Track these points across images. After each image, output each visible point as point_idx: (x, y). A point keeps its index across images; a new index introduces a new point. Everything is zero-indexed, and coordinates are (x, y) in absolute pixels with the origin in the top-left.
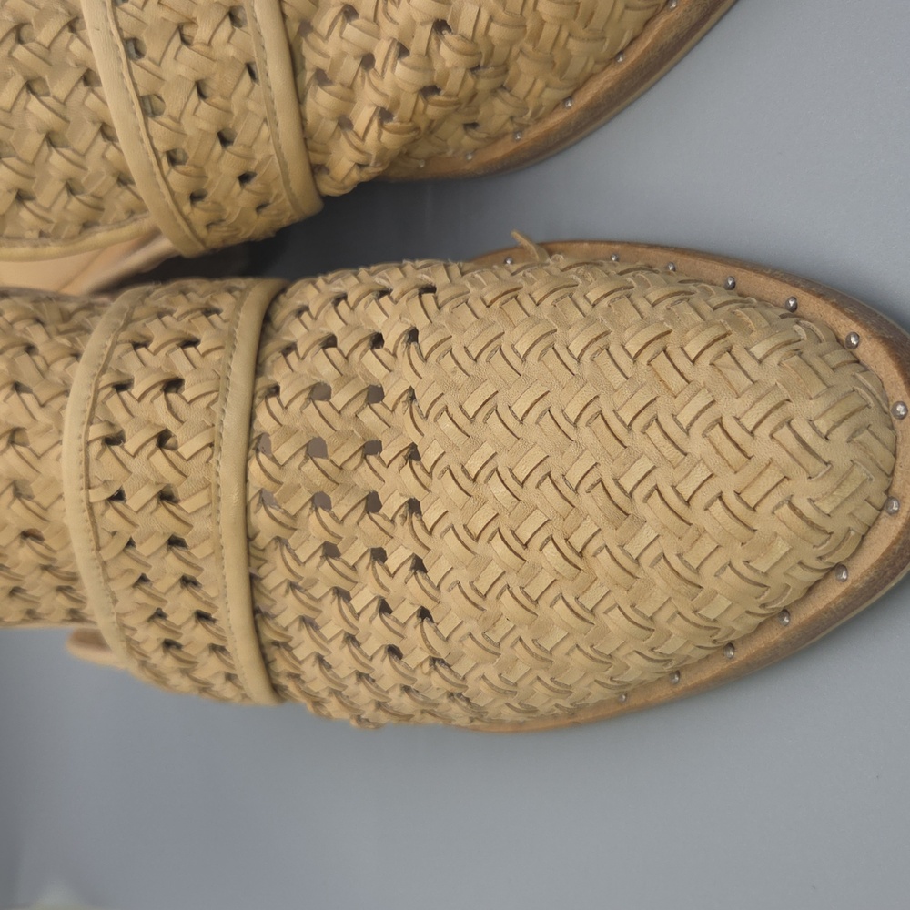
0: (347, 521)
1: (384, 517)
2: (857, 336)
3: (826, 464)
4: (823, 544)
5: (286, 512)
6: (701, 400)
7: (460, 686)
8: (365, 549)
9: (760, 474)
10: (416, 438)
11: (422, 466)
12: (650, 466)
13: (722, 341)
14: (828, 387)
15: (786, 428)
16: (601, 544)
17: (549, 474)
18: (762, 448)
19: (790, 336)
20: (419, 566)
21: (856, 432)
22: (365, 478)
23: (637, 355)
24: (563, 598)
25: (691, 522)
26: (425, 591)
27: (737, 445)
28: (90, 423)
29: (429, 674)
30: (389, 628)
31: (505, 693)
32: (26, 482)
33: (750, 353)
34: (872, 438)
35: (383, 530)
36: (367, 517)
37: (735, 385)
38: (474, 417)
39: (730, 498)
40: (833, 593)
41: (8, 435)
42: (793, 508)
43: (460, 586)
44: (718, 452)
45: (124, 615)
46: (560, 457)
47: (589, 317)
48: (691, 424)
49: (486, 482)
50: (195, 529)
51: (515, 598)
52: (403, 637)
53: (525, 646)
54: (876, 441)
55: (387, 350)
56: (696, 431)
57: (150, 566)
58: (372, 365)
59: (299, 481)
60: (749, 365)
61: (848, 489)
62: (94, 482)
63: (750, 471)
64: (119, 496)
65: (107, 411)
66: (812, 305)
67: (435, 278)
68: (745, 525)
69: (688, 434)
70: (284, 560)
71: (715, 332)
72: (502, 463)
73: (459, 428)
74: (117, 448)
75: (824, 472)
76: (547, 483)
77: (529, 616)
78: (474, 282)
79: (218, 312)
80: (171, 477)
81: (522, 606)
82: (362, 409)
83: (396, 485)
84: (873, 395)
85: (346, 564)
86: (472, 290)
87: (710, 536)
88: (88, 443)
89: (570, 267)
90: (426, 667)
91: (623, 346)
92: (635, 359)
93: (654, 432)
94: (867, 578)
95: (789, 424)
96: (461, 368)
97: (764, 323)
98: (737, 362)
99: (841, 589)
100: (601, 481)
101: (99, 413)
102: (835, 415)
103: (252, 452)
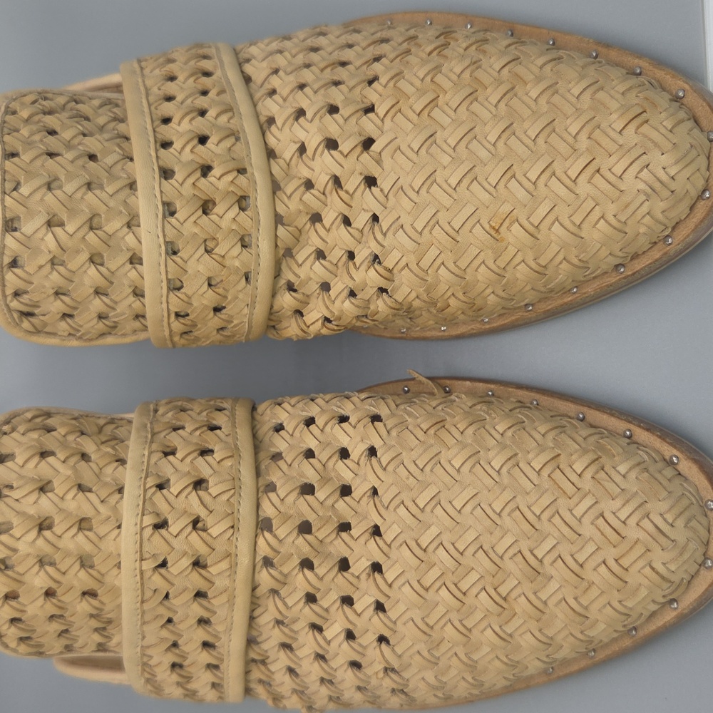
0: (325, 579)
1: (353, 574)
2: (677, 457)
3: (673, 541)
4: (667, 589)
5: (281, 573)
6: (588, 502)
7: (404, 685)
8: (336, 597)
9: (631, 548)
10: (379, 522)
11: (384, 540)
12: (555, 542)
13: (597, 462)
14: (669, 493)
15: (646, 520)
16: (521, 592)
17: (481, 547)
18: (632, 533)
19: (638, 459)
20: (380, 607)
21: (689, 520)
22: (339, 547)
23: (540, 470)
24: (491, 627)
25: (583, 577)
26: (385, 625)
27: (615, 530)
28: (143, 515)
29: (382, 679)
30: (354, 649)
31: (437, 688)
32: (90, 557)
33: (616, 470)
34: (698, 524)
35: (351, 583)
36: (339, 575)
37: (610, 491)
38: (424, 508)
39: (612, 563)
40: (669, 616)
41: (78, 524)
42: (653, 569)
43: (413, 621)
44: (602, 534)
45: (148, 647)
46: (489, 536)
47: (501, 443)
48: (582, 516)
49: (434, 551)
50: (216, 584)
51: (455, 628)
52: (364, 655)
53: (459, 658)
54: (700, 525)
55: (353, 460)
56: (586, 520)
57: (177, 612)
58: (344, 471)
59: (292, 551)
60: (618, 478)
61: (686, 556)
62: (146, 555)
63: (624, 547)
64: (164, 564)
65: (154, 504)
66: (642, 435)
67: (380, 410)
68: (621, 579)
69: (580, 522)
70: (276, 605)
71: (591, 456)
72: (446, 539)
73: (413, 515)
74: (163, 531)
75: (672, 546)
76: (480, 553)
77: (465, 639)
78: (410, 414)
79: (220, 428)
80: (203, 549)
81: (461, 633)
82: (337, 501)
83: (362, 552)
84: (694, 496)
85: (322, 607)
86: (409, 420)
87: (597, 586)
88: (142, 529)
89: (475, 405)
90: (381, 675)
91: (529, 464)
92: (539, 473)
93: (557, 520)
94: (691, 607)
95: (648, 517)
96: (412, 476)
97: (620, 450)
98: (610, 478)
99: (674, 614)
100: (520, 552)
101: (148, 506)
102: (676, 511)
103: (259, 531)
